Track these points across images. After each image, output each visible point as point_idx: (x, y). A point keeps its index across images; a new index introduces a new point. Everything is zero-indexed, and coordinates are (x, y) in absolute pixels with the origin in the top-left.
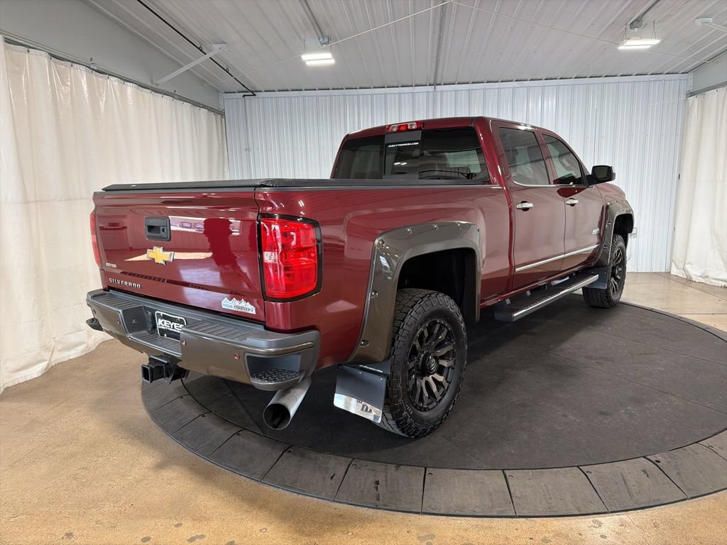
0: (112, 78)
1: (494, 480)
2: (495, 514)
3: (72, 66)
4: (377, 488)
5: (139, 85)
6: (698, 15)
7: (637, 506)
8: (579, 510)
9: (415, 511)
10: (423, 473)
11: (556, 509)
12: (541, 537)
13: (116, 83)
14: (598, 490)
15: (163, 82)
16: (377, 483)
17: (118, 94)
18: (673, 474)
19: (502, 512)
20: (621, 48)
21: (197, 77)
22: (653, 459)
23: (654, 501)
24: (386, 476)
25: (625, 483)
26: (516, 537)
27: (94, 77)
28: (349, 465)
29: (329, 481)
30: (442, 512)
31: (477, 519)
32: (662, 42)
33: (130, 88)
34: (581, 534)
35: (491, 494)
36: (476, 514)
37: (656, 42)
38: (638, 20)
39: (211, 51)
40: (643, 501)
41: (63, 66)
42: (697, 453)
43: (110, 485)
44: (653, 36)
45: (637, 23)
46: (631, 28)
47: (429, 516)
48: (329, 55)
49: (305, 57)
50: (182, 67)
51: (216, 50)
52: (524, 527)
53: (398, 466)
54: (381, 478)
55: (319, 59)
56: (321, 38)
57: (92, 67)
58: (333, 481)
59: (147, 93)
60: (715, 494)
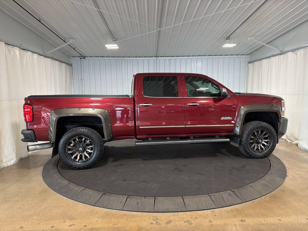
0: (28, 52)
1: (179, 200)
2: (179, 211)
3: (13, 47)
4: (138, 205)
5: (39, 55)
6: (249, 36)
7: (226, 206)
8: (208, 208)
9: (152, 211)
10: (154, 199)
11: (200, 208)
12: (195, 217)
13: (30, 54)
14: (214, 201)
15: (48, 53)
16: (138, 203)
17: (31, 59)
18: (239, 195)
19: (182, 210)
20: (223, 46)
21: (62, 51)
22: (232, 190)
23: (232, 204)
24: (141, 200)
25: (223, 199)
26: (186, 218)
27: (22, 52)
28: (128, 198)
29: (120, 204)
30: (161, 211)
31: (173, 213)
32: (236, 45)
33: (35, 56)
34: (208, 215)
35: (178, 204)
36: (173, 211)
37: (235, 45)
38: (228, 37)
39: (68, 42)
40: (228, 204)
41: (10, 47)
42: (247, 188)
43: (35, 210)
44: (234, 43)
45: (228, 38)
46: (226, 40)
47: (156, 213)
48: (116, 45)
49: (106, 46)
50: (57, 47)
51: (71, 41)
52: (189, 214)
53: (145, 197)
54: (139, 201)
55: (112, 46)
56: (113, 39)
57: (21, 48)
58: (121, 204)
59: (42, 57)
60: (252, 201)
